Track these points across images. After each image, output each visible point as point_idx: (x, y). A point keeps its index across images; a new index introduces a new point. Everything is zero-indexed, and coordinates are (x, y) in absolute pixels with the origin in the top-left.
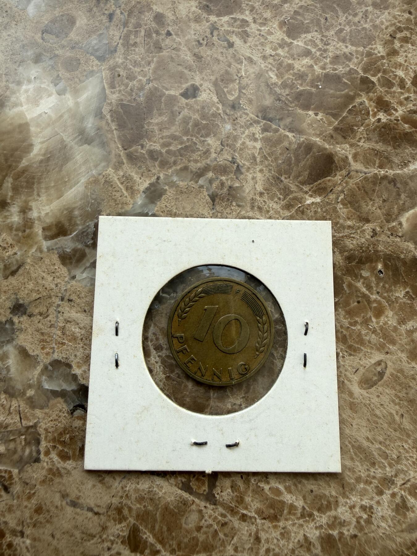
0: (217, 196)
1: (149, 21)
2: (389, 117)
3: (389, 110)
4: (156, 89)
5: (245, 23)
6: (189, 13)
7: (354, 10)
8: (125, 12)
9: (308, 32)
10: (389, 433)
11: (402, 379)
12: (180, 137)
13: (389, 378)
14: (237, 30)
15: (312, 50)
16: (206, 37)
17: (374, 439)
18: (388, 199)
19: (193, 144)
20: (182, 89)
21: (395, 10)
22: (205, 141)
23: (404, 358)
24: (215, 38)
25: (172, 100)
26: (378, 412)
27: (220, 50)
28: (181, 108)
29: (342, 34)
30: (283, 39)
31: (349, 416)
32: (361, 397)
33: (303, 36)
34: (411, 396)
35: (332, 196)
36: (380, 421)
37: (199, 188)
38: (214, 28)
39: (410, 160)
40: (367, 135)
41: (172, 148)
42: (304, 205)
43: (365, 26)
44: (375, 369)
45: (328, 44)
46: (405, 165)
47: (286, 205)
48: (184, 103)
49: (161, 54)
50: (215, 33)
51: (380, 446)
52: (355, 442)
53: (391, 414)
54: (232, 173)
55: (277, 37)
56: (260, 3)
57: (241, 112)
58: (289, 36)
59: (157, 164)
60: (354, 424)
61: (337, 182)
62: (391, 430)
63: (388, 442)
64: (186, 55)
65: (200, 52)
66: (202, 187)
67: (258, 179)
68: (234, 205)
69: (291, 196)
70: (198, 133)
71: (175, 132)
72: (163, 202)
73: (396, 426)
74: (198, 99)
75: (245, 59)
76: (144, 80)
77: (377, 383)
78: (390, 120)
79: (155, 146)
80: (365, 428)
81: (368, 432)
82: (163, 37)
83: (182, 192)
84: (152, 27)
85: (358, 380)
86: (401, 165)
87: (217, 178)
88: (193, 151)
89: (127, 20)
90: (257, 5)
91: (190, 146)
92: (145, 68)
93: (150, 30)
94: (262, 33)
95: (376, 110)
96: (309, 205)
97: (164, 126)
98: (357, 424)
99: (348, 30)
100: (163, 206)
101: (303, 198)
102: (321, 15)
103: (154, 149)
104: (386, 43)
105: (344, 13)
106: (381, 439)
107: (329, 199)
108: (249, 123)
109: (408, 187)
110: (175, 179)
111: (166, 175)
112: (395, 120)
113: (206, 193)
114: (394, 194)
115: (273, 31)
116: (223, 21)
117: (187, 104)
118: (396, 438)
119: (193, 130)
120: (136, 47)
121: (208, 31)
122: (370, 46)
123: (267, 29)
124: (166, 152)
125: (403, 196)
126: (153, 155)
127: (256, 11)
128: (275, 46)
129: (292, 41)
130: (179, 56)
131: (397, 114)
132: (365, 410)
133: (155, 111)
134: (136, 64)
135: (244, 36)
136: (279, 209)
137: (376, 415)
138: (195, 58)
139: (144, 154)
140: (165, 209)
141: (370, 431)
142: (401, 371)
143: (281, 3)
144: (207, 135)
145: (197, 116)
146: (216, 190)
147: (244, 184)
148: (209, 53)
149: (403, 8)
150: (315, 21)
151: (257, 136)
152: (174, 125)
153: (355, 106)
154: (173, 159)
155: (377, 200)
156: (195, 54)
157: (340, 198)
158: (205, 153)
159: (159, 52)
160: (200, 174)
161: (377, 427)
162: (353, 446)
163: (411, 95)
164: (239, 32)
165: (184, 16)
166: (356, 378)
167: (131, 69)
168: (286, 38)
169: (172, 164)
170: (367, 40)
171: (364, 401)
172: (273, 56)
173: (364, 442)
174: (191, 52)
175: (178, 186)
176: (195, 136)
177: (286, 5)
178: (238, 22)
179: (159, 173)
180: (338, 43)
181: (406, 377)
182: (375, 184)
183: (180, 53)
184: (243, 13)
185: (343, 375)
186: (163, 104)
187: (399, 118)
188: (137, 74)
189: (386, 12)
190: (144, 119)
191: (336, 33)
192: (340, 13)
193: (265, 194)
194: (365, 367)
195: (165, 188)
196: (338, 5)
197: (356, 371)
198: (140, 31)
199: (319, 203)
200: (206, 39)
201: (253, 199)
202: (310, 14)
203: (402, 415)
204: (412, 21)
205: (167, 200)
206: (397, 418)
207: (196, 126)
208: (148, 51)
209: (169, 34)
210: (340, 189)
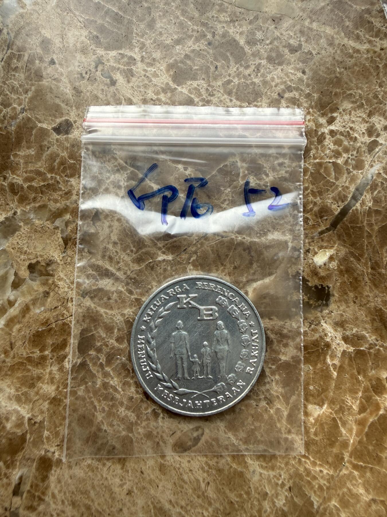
0: (70, 239)
1: (35, 46)
2: (258, 182)
3: (260, 174)
4: (29, 119)
5: (132, 60)
6: (77, 42)
7: (247, 61)
8: (12, 32)
9: (194, 79)
10: (192, 499)
11: (216, 448)
12: (45, 173)
13: (203, 445)
14: (122, 67)
15: (195, 100)
16: (90, 70)
17: (177, 503)
18: (239, 267)
19: (56, 183)
20: (55, 123)
21: (290, 67)
22: (69, 181)
23: (222, 428)
24: (99, 73)
25: (43, 133)
26: (185, 477)
27: (101, 87)
28: (50, 144)
29: (230, 87)
30: (167, 84)
31: (157, 477)
32: (172, 460)
33: (189, 83)
34: (220, 465)
35: (184, 256)
36: (186, 486)
37: (54, 229)
38: (99, 62)
39: (270, 229)
40: (233, 197)
41: (34, 184)
42: (155, 261)
43: (255, 80)
44: (192, 434)
45: (213, 95)
46: (264, 233)
47: (138, 258)
48: (55, 138)
49: (40, 83)
50: (100, 68)
51: (181, 510)
52: (157, 503)
53: (198, 481)
54: (90, 218)
55: (162, 81)
56: (151, 42)
57: (110, 156)
58: (174, 81)
59: (16, 198)
60: (160, 486)
61: (192, 242)
62: (194, 496)
63: (189, 508)
64: (66, 88)
65: (80, 86)
66: (57, 228)
67: (114, 228)
68: (86, 251)
69: (144, 250)
70: (63, 172)
71: (40, 167)
72: (16, 238)
73: (200, 493)
74: (70, 136)
75: (125, 99)
76: (19, 108)
77: (191, 448)
78: (259, 185)
79: (17, 179)
80: (170, 491)
81: (172, 495)
82: (46, 65)
83: (36, 231)
84: (37, 52)
85: (172, 443)
86: (260, 233)
87: (74, 222)
88: (55, 190)
89: (13, 42)
90: (148, 42)
91: (53, 185)
92: (22, 95)
93: (34, 55)
94: (147, 74)
95: (246, 172)
96: (160, 261)
97: (30, 160)
98: (164, 486)
99: (236, 83)
100: (15, 242)
101: (155, 253)
102: (212, 62)
103: (16, 183)
104: (272, 102)
105: (236, 63)
106: (183, 503)
107: (180, 258)
108: (116, 168)
109: (262, 257)
110: (32, 216)
111: (23, 211)
112: (264, 185)
113: (60, 235)
114: (247, 262)
115: (159, 74)
116: (110, 56)
117: (57, 140)
118: (197, 505)
119: (59, 169)
120: (16, 72)
121: (94, 64)
122: (255, 103)
123: (153, 70)
124: (27, 187)
125: (255, 266)
126: (14, 189)
127: (146, 50)
128: (159, 90)
129: (177, 87)
130: (58, 87)
131: (267, 180)
132: (173, 473)
133: (24, 143)
134: (13, 90)
135: (129, 75)
136: (130, 262)
137: (183, 480)
138: (74, 92)
139: (4, 186)
140: (16, 246)
141: (174, 494)
142: (217, 440)
143: (173, 44)
144: (72, 176)
145: (65, 154)
146: (71, 234)
147: (99, 231)
148: (89, 88)
149: (298, 66)
150: (204, 68)
151: (121, 183)
152: (40, 161)
153: (226, 166)
154: (33, 195)
155: (228, 265)
156: (75, 88)
157: (192, 259)
158: (66, 194)
159: (40, 81)
160: (58, 214)
161: (181, 492)
162: (155, 507)
163: (286, 161)
164: (124, 70)
165: (71, 45)
166: (171, 441)
167: (7, 94)
168: (171, 84)
169: (31, 201)
170: (253, 95)
171: (174, 465)
172: (154, 101)
173: (166, 504)
174: (72, 85)
175: (33, 224)
176: (60, 175)
177: (177, 47)
178: (126, 59)
179: (17, 209)
180: (223, 95)
181: (219, 446)
182: (229, 249)
183: (60, 84)
184: (132, 49)
185: (159, 436)
186: (33, 137)
187: (268, 184)
188: (12, 101)
189: (280, 68)
190: (12, 150)
191: (223, 84)
192: (232, 63)
193: (119, 245)
194: (182, 431)
195: (20, 224)
196: (231, 54)
197: (173, 434)
198: (24, 55)
199: (170, 261)
200: (89, 72)
201: (105, 248)
202: (201, 60)
203: (209, 483)
204: (303, 81)
205: (19, 237)
206: (203, 485)
207: (63, 164)
208: (28, 78)
209: (52, 62)
210: (194, 249)
